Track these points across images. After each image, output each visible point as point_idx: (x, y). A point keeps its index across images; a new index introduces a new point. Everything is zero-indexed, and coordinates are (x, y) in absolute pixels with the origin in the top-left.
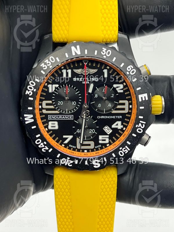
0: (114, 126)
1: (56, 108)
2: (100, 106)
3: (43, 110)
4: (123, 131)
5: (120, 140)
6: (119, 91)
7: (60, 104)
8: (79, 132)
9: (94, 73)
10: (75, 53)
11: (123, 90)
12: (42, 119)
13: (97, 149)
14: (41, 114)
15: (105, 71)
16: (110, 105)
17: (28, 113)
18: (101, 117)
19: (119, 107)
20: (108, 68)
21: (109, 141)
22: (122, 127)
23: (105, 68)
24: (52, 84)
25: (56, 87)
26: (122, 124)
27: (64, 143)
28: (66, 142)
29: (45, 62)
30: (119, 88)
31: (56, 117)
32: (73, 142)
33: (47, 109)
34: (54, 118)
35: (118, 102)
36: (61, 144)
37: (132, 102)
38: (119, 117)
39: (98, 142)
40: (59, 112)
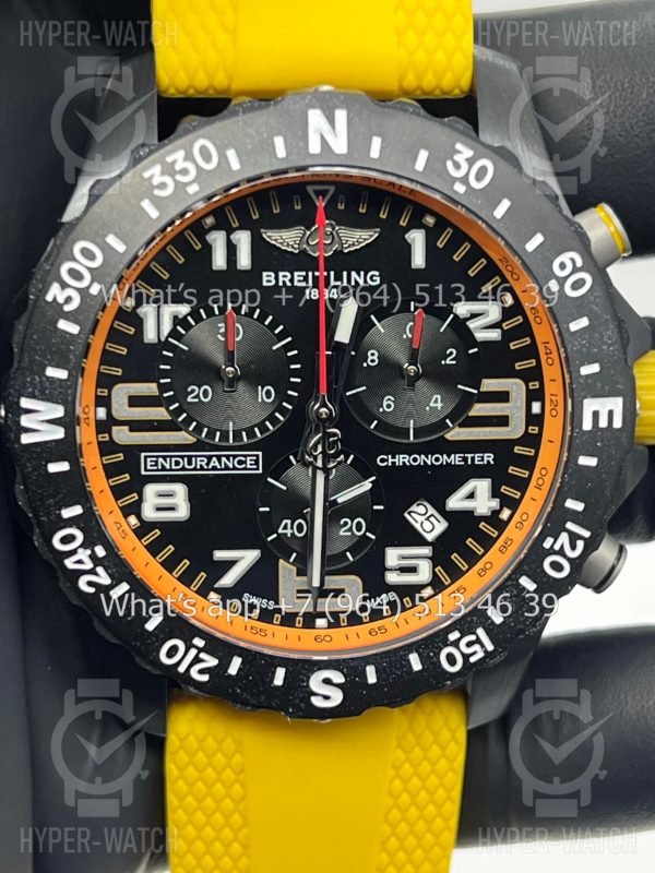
0: (455, 502)
1: (180, 419)
2: (389, 406)
3: (115, 429)
4: (501, 526)
5: (484, 570)
6: (480, 336)
7: (197, 396)
8: (289, 532)
9: (362, 248)
12: (110, 470)
13: (376, 615)
14: (107, 448)
15: (417, 239)
16: (437, 403)
18: (394, 457)
19: (479, 410)
20: (430, 220)
21: (434, 573)
22: (495, 504)
23: (416, 223)
25: (175, 318)
26: (495, 493)
27: (216, 586)
28: (228, 580)
30: (483, 317)
31: (177, 463)
32: (261, 581)
33: (136, 426)
34: (167, 466)
35: (478, 388)
36: (203, 592)
37: (542, 385)
38: (482, 460)
39: (383, 577)
40: (191, 439)
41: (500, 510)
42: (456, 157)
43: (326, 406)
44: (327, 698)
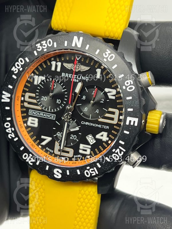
0: (98, 136)
1: (39, 103)
2: (86, 110)
3: (25, 103)
4: (108, 145)
5: (101, 154)
6: (110, 97)
7: (44, 99)
8: (59, 135)
9: (85, 71)
11: (115, 97)
12: (22, 112)
14: (22, 107)
15: (99, 71)
16: (97, 111)
18: (85, 122)
19: (107, 115)
20: (102, 67)
21: (91, 153)
22: (108, 139)
23: (99, 67)
24: (39, 75)
26: (108, 136)
27: (41, 144)
28: (44, 143)
30: (111, 93)
31: (37, 114)
32: (51, 145)
33: (30, 103)
35: (108, 110)
36: (39, 144)
38: (106, 128)
39: (79, 150)
40: (41, 109)
41: (108, 141)
42: (106, 53)
43: (70, 107)
44: (58, 176)
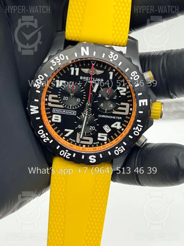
0: (113, 126)
1: (61, 103)
2: (102, 105)
3: (49, 103)
4: (122, 132)
5: (117, 140)
6: (121, 94)
7: (65, 99)
8: (80, 127)
9: (100, 74)
10: (84, 53)
11: (125, 93)
12: (47, 111)
13: (95, 146)
14: (47, 106)
15: (111, 74)
16: (112, 106)
17: (34, 104)
18: (102, 115)
19: (120, 108)
20: (114, 70)
21: (107, 139)
22: (121, 127)
23: (111, 71)
24: (60, 80)
26: (121, 125)
27: (65, 136)
28: (67, 135)
29: (55, 58)
30: (123, 91)
31: (60, 111)
32: (73, 136)
33: (53, 103)
34: (58, 111)
35: (120, 104)
36: (62, 137)
37: (133, 105)
38: (119, 118)
39: (97, 138)
40: (63, 107)
41: (122, 129)
43: (89, 104)
